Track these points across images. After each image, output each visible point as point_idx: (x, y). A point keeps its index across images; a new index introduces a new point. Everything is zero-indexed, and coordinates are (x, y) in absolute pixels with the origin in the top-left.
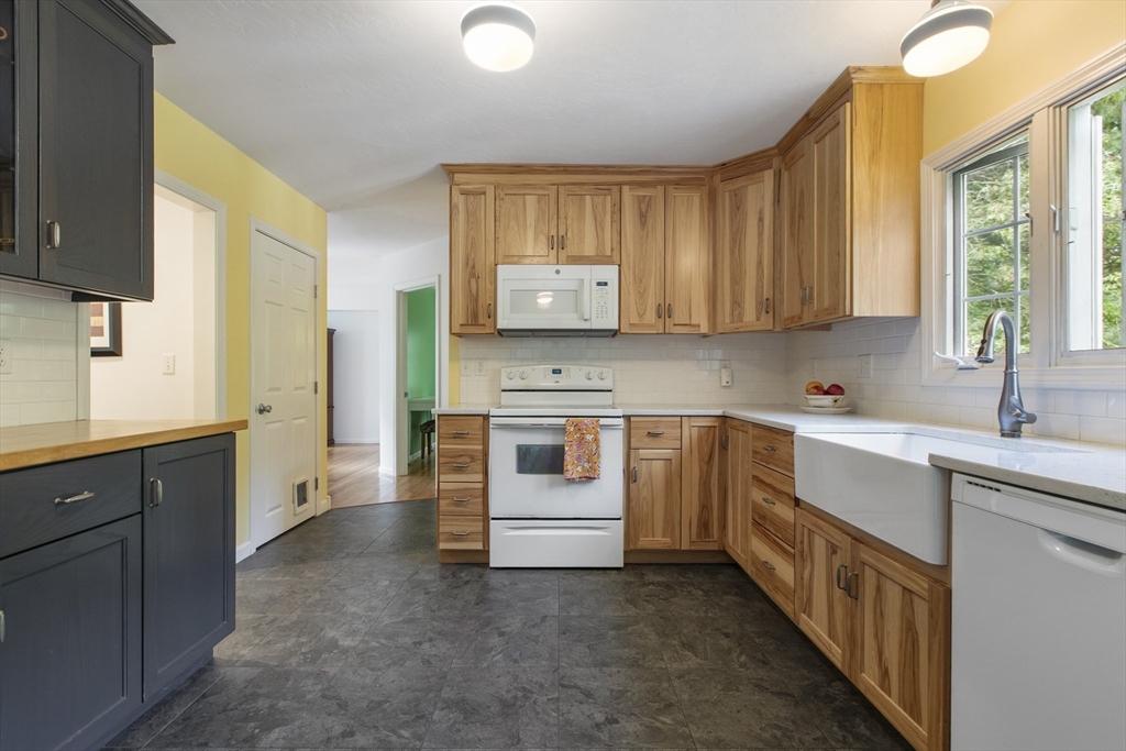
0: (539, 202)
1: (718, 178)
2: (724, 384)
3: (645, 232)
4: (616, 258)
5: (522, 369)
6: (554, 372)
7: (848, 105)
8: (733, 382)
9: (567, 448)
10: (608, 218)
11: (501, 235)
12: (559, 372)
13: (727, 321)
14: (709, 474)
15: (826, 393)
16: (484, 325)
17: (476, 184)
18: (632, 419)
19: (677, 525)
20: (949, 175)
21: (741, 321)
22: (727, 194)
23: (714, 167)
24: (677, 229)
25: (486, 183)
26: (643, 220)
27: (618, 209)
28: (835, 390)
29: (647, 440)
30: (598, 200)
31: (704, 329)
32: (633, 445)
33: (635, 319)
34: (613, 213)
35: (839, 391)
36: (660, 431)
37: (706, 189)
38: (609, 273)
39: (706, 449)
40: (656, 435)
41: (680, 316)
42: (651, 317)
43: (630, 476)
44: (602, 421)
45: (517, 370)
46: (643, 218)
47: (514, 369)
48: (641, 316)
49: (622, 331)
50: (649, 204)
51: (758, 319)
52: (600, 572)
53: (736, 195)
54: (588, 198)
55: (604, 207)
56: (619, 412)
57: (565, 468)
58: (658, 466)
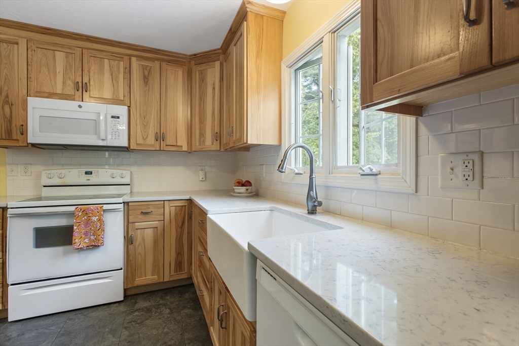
0: (67, 57)
1: (193, 63)
2: (201, 179)
3: (147, 88)
4: (127, 101)
5: (59, 171)
6: (87, 173)
7: (245, 23)
8: (206, 178)
9: (75, 228)
10: (121, 76)
11: (33, 75)
12: (91, 173)
13: (198, 144)
14: (182, 234)
15: (243, 185)
16: (17, 140)
17: (10, 35)
18: (130, 204)
19: (161, 266)
20: (293, 70)
21: (204, 145)
22: (197, 72)
23: (190, 56)
24: (169, 89)
25: (20, 37)
26: (146, 80)
27: (129, 72)
28: (247, 184)
29: (141, 217)
30: (115, 63)
31: (185, 148)
32: (130, 221)
33: (140, 141)
34: (125, 73)
35: (249, 184)
36: (150, 211)
37: (186, 68)
38: (122, 111)
39: (180, 219)
40: (147, 213)
41: (170, 140)
42: (151, 140)
43: (129, 240)
44: (105, 207)
45: (56, 172)
46: (146, 79)
47: (53, 172)
48: (144, 139)
49: (132, 148)
50: (150, 71)
51: (212, 144)
52: (105, 307)
53: (202, 73)
54: (106, 61)
55: (119, 68)
56: (121, 200)
57: (74, 242)
58: (149, 233)
